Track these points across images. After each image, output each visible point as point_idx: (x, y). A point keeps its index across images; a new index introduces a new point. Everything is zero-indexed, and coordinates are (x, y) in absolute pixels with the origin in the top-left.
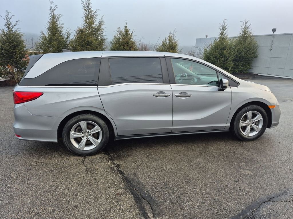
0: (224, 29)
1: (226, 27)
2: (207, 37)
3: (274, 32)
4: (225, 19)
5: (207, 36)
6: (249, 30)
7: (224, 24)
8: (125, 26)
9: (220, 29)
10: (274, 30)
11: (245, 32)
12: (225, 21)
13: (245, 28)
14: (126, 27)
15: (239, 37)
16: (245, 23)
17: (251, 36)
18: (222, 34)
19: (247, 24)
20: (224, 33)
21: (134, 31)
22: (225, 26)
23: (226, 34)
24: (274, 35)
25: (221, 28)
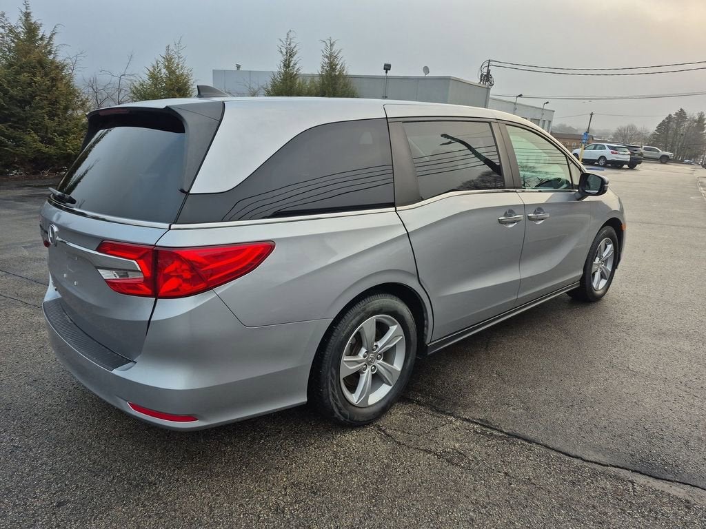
0: (290, 54)
1: (295, 50)
2: (241, 69)
3: (387, 72)
4: (290, 31)
5: (238, 67)
6: (339, 63)
7: (289, 40)
8: (24, 10)
9: (281, 52)
10: (387, 67)
11: (332, 66)
12: (291, 35)
13: (331, 55)
14: (27, 15)
15: (321, 76)
16: (329, 45)
17: (345, 77)
18: (287, 65)
19: (335, 48)
20: (292, 64)
21: (57, 30)
22: (293, 45)
23: (297, 67)
24: (387, 78)
25: (284, 51)
